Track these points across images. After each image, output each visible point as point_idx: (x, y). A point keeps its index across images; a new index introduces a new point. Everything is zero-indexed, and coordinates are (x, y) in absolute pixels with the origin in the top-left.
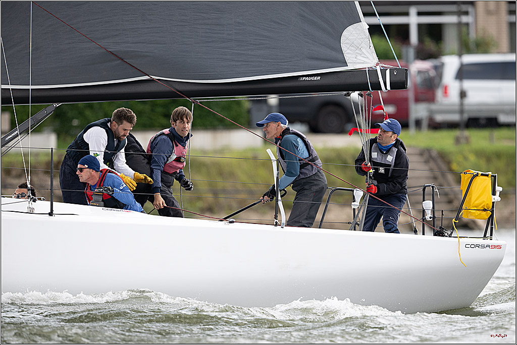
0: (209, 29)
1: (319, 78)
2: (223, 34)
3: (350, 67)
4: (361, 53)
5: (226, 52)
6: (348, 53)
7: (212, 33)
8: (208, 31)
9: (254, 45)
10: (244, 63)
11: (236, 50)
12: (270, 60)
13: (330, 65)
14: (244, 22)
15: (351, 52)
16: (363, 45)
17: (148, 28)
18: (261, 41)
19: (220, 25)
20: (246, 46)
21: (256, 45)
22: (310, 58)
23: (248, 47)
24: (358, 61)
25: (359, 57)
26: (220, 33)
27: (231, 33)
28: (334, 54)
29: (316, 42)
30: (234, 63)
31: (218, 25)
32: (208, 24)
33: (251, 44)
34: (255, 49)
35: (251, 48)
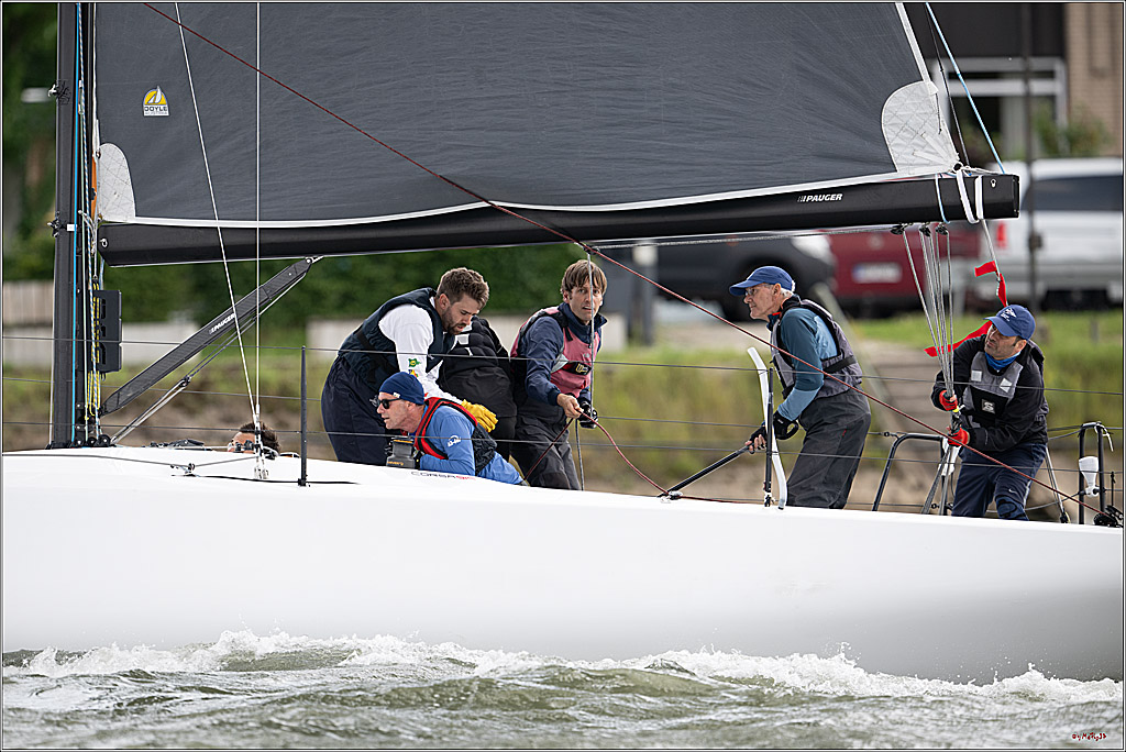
0: (613, 99)
1: (839, 196)
2: (642, 107)
3: (902, 174)
4: (922, 144)
5: (647, 145)
6: (896, 145)
7: (621, 107)
8: (611, 102)
9: (704, 129)
10: (684, 168)
11: (668, 141)
12: (736, 161)
13: (860, 168)
14: (683, 82)
15: (902, 142)
16: (928, 127)
17: (489, 98)
18: (720, 123)
19: (635, 90)
20: (688, 132)
21: (708, 130)
22: (819, 156)
23: (693, 135)
24: (918, 161)
25: (919, 153)
26: (637, 107)
27: (657, 105)
28: (868, 147)
29: (830, 122)
30: (664, 168)
31: (630, 90)
32: (610, 89)
33: (698, 128)
34: (707, 139)
35: (698, 136)
